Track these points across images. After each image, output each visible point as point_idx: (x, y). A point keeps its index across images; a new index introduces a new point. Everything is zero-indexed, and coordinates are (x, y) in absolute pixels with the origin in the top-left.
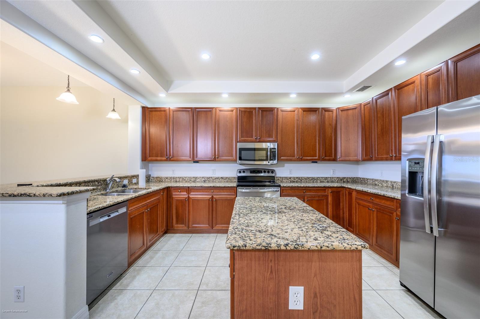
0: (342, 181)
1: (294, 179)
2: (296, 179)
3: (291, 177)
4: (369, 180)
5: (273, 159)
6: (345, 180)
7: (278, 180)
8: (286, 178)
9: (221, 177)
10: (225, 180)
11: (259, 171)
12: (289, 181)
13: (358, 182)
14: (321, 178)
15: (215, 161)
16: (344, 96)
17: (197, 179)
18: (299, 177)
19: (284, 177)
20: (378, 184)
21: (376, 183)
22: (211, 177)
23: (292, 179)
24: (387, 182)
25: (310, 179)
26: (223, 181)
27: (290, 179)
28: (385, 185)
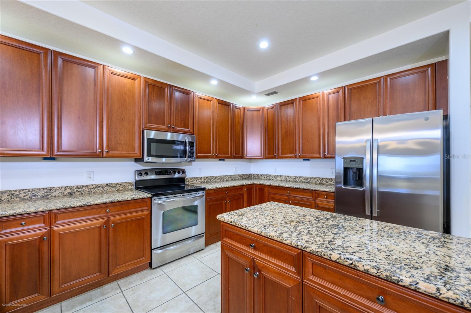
0: (242, 178)
1: (204, 179)
2: (206, 179)
3: (201, 177)
4: (263, 176)
5: (191, 156)
6: (243, 177)
7: (188, 181)
8: (196, 178)
9: (107, 185)
10: (113, 189)
11: (167, 171)
12: (200, 181)
13: (252, 178)
14: (227, 176)
15: (103, 157)
16: (251, 97)
17: (52, 191)
18: (209, 177)
19: (195, 178)
20: (273, 178)
21: (271, 178)
22: (87, 186)
23: (202, 179)
24: (281, 176)
25: (218, 178)
26: (111, 190)
27: (200, 179)
28: (280, 179)
